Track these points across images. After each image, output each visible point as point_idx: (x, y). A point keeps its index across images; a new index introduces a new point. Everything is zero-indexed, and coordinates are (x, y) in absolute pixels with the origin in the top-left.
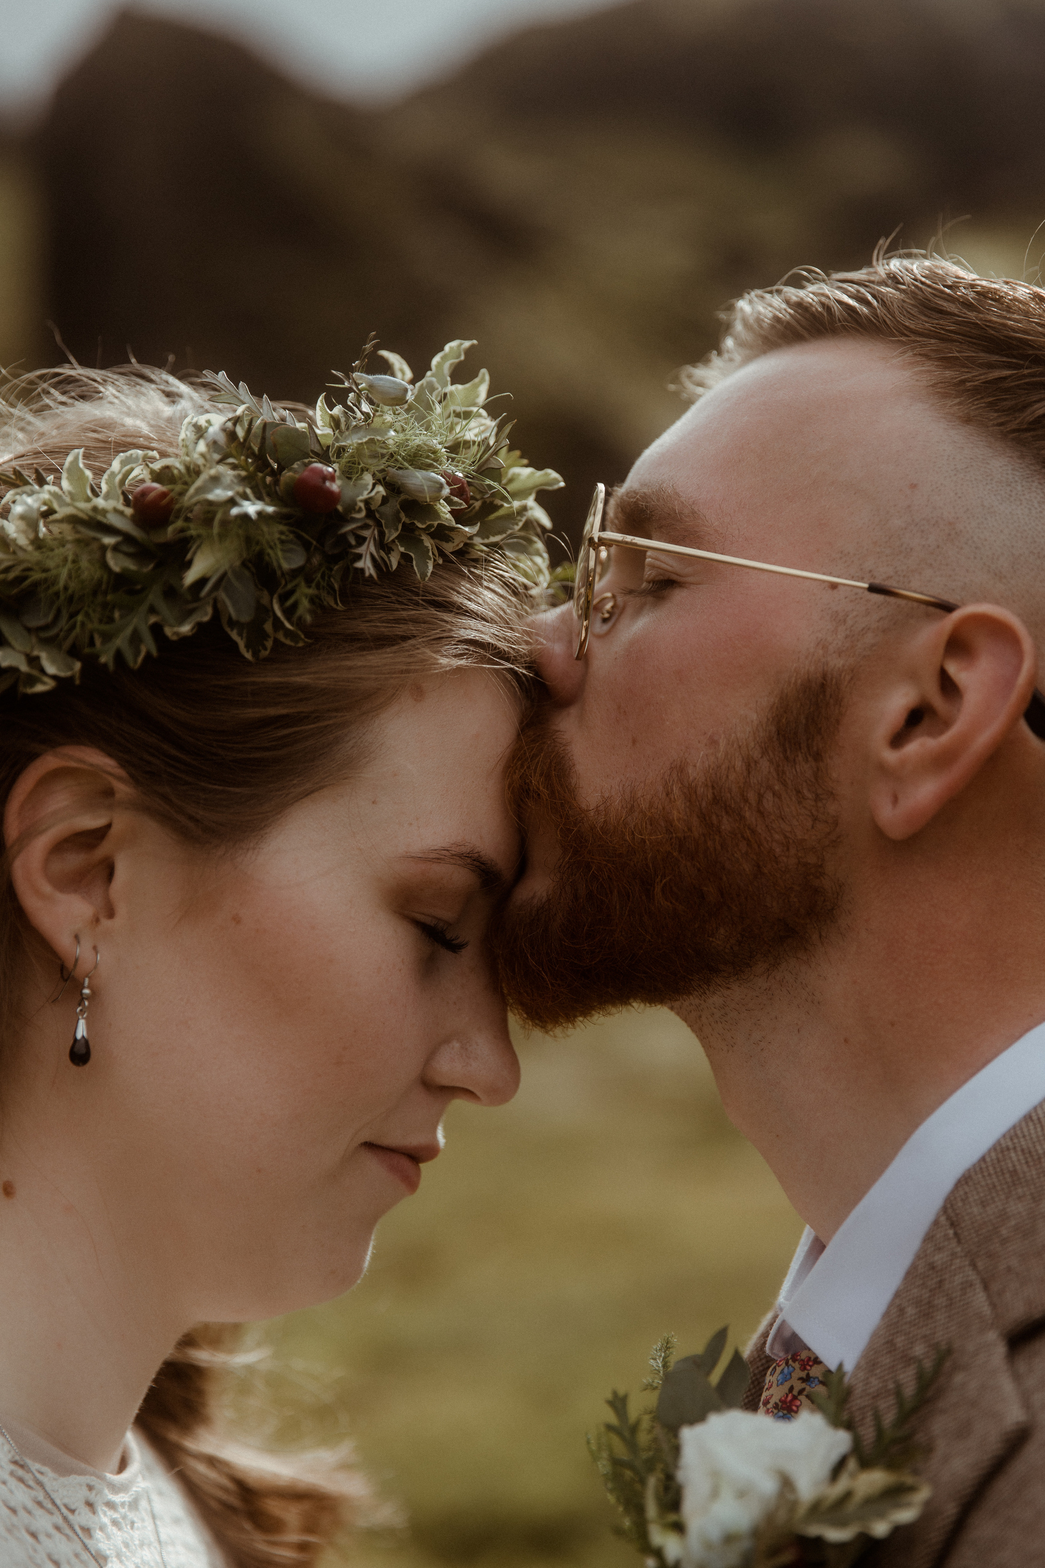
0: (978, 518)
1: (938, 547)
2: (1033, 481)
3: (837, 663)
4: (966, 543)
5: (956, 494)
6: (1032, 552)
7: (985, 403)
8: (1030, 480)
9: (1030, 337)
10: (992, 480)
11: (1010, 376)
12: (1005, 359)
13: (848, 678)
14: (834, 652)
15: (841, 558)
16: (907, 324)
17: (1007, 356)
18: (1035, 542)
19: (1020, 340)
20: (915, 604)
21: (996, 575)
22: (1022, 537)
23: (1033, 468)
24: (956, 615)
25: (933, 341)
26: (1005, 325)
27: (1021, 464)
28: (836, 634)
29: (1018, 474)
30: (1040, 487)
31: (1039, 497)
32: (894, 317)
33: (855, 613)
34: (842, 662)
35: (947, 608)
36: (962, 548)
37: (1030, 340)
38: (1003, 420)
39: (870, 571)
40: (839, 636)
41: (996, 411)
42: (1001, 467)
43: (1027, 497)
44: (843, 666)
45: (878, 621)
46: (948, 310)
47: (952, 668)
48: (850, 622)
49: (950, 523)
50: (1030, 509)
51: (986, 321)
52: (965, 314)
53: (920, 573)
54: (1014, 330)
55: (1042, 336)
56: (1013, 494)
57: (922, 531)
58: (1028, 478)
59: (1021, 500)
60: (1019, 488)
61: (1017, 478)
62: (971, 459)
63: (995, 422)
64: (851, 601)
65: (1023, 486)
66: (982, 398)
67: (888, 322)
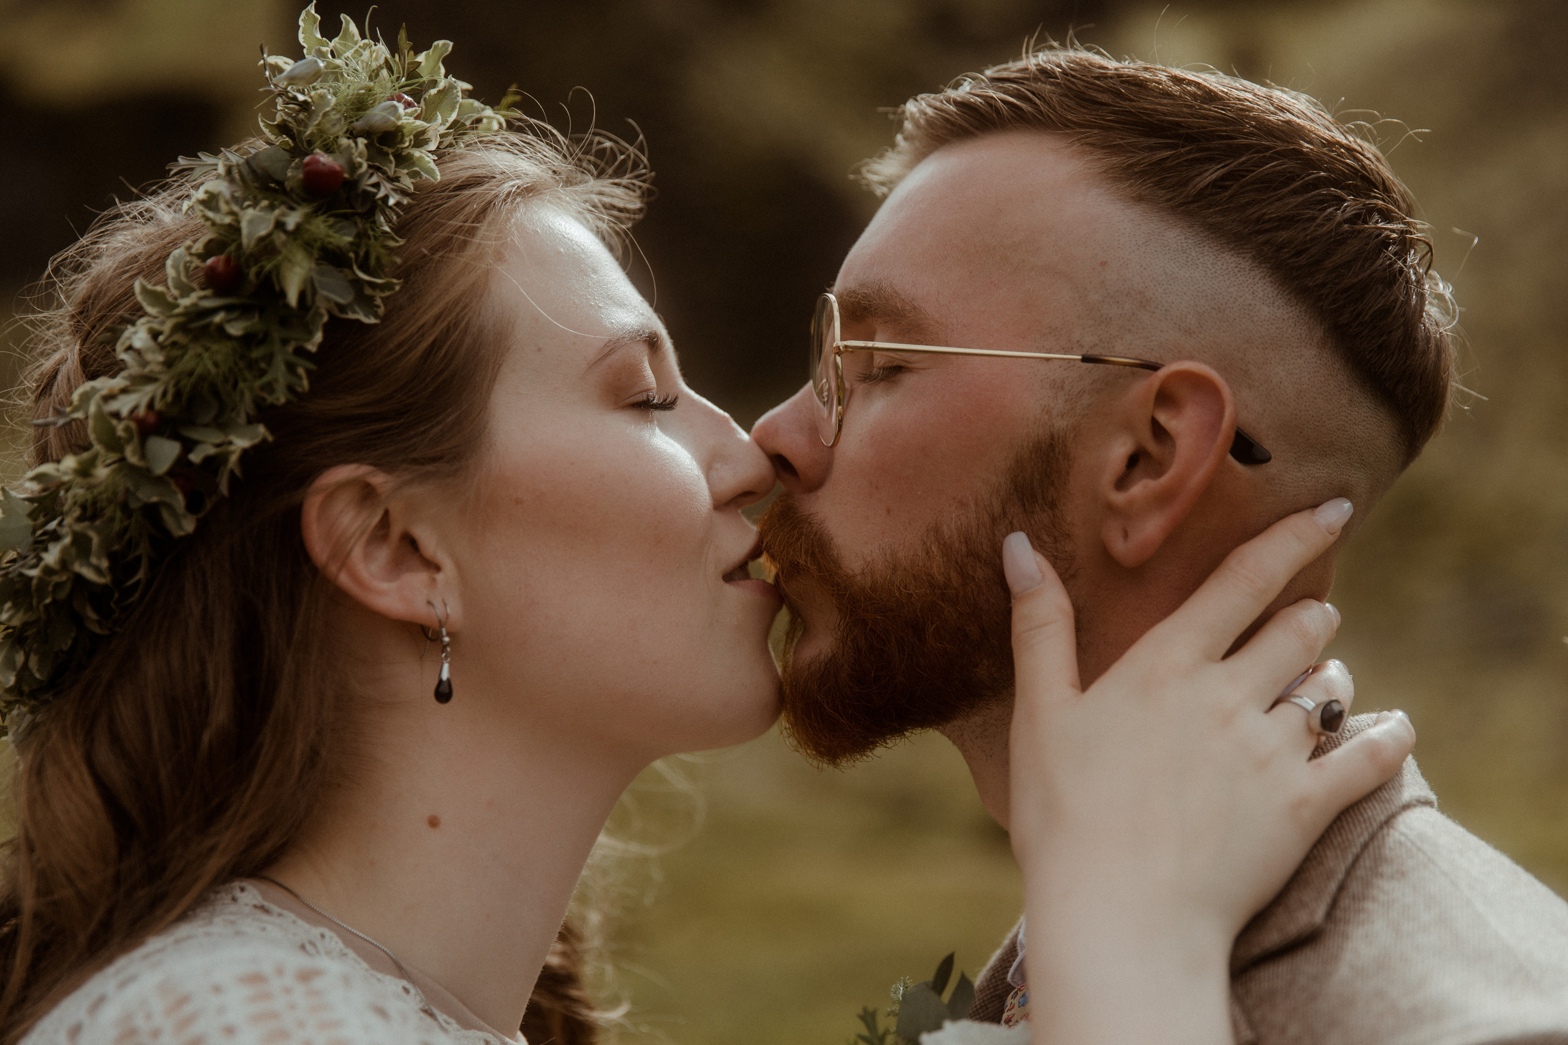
0: (1163, 285)
1: (1133, 314)
2: (1204, 246)
3: (1060, 424)
4: (1157, 308)
5: (1141, 266)
6: (1213, 308)
7: (1152, 182)
8: (1201, 245)
9: (1180, 119)
10: (1169, 249)
11: (1171, 156)
12: (1161, 141)
13: (1072, 435)
14: (1058, 416)
15: (1050, 333)
16: (1069, 117)
17: (1161, 137)
18: (1215, 299)
19: (1170, 122)
20: (1121, 367)
21: (1186, 331)
22: (1203, 296)
23: (1202, 235)
24: (1162, 373)
25: (1096, 131)
26: (1156, 110)
27: (1191, 232)
28: (1057, 400)
29: (1190, 241)
30: (1210, 250)
31: (1211, 259)
32: (1055, 111)
33: (1070, 379)
34: (1065, 423)
35: (1154, 367)
36: (1154, 313)
37: (1181, 122)
38: (1170, 196)
39: (1078, 341)
40: (1060, 402)
41: (1163, 188)
42: (1175, 237)
43: (1201, 260)
44: (1067, 426)
45: (1092, 383)
46: (1103, 101)
47: (1163, 418)
48: (1067, 388)
49: (1141, 293)
50: (1205, 271)
51: (1139, 108)
52: (1119, 103)
53: (1122, 339)
54: (1165, 114)
55: (1189, 116)
56: (1190, 258)
57: (1118, 302)
58: (1199, 244)
59: (1197, 264)
60: (1194, 254)
61: (1190, 246)
62: (1149, 233)
63: (1164, 199)
64: (1065, 370)
65: (1196, 252)
66: (1149, 178)
67: (1053, 118)
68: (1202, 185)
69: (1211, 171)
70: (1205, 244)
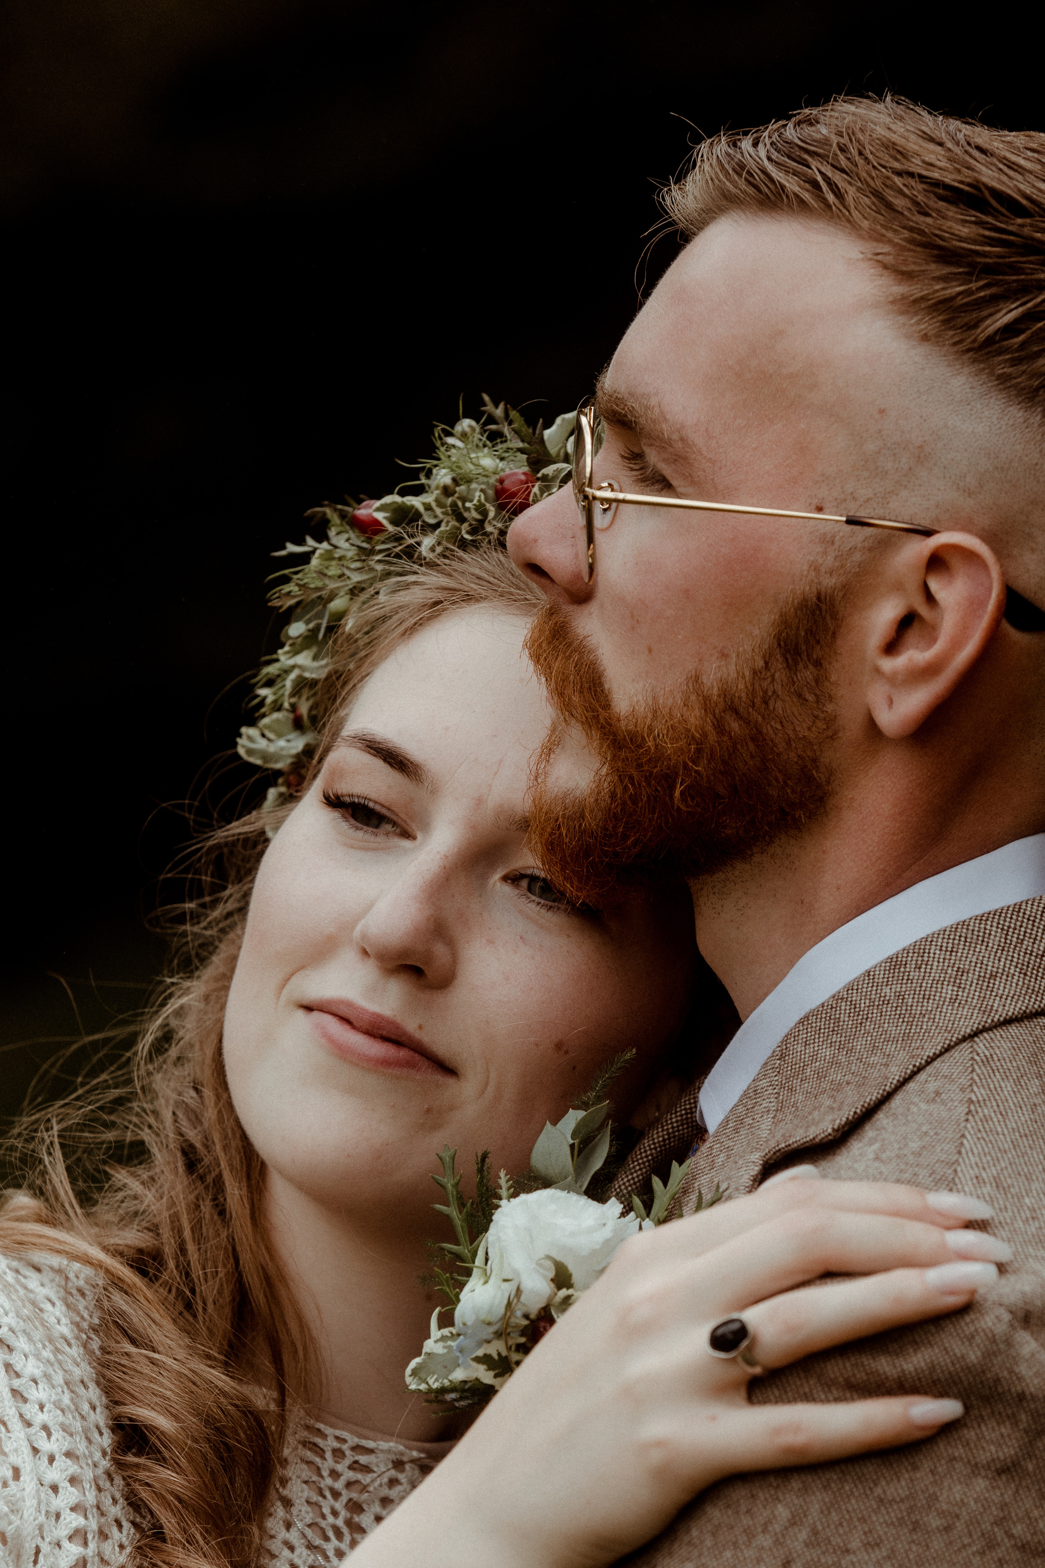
0: (944, 439)
1: (911, 469)
2: (991, 397)
3: (829, 582)
4: (936, 464)
5: (921, 417)
6: (996, 467)
8: (988, 397)
10: (953, 399)
13: (841, 594)
14: (826, 573)
15: (822, 482)
18: (998, 457)
21: (964, 491)
22: (986, 454)
24: (936, 540)
28: (826, 556)
33: (841, 534)
34: (834, 581)
35: (928, 533)
36: (932, 469)
38: (957, 339)
39: (852, 493)
40: (829, 558)
41: (951, 328)
43: (987, 413)
44: (835, 584)
45: (864, 541)
47: (933, 585)
48: (837, 543)
49: (919, 447)
56: (974, 412)
57: (894, 455)
59: (981, 418)
60: (979, 406)
68: (991, 330)
69: (1004, 311)
70: (992, 394)
